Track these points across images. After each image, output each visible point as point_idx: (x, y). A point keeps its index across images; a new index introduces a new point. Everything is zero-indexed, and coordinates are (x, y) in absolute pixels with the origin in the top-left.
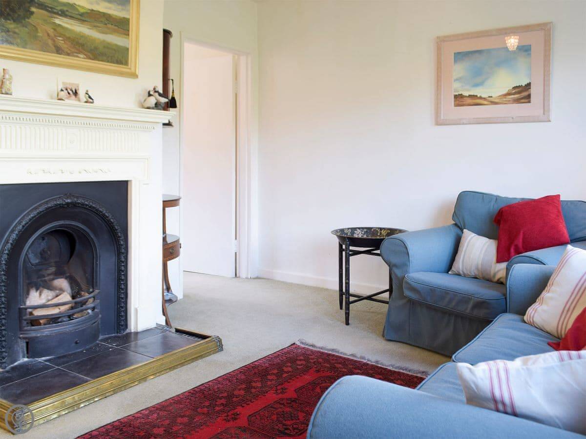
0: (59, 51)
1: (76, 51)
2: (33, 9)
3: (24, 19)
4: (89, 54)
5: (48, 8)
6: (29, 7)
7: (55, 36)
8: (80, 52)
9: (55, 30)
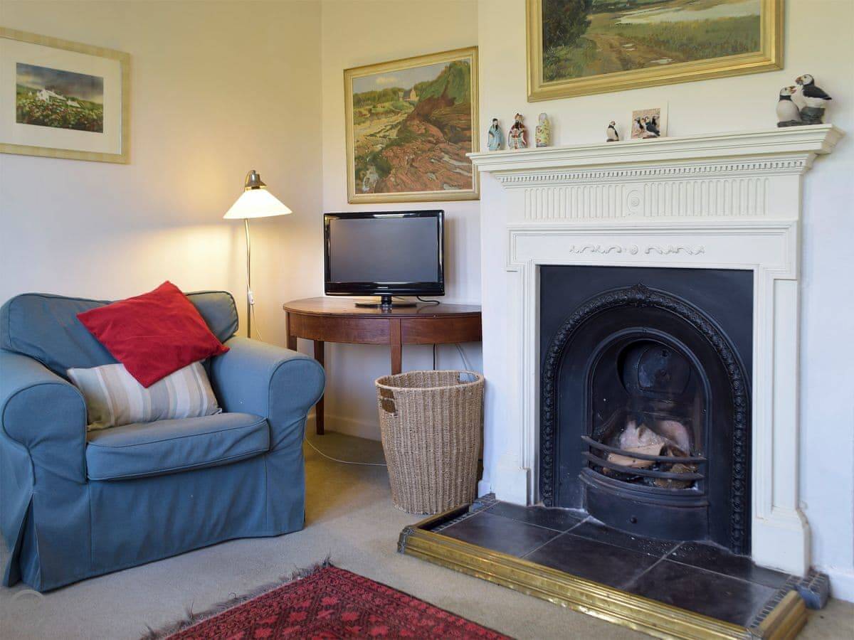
0: (626, 65)
1: (655, 56)
2: (590, 17)
3: (578, 36)
4: (678, 54)
5: (609, 7)
6: (585, 17)
7: (621, 44)
8: (662, 56)
9: (620, 35)
